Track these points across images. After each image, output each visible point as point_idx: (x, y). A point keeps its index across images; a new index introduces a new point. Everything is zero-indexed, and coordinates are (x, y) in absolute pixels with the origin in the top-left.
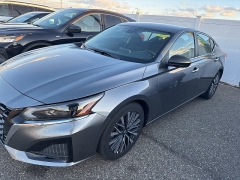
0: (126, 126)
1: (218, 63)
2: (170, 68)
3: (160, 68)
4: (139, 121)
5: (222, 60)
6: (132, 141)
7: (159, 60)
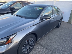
0: (28, 43)
1: (61, 16)
2: (44, 20)
3: (40, 20)
4: (34, 40)
5: (62, 14)
6: (32, 48)
7: (40, 17)
